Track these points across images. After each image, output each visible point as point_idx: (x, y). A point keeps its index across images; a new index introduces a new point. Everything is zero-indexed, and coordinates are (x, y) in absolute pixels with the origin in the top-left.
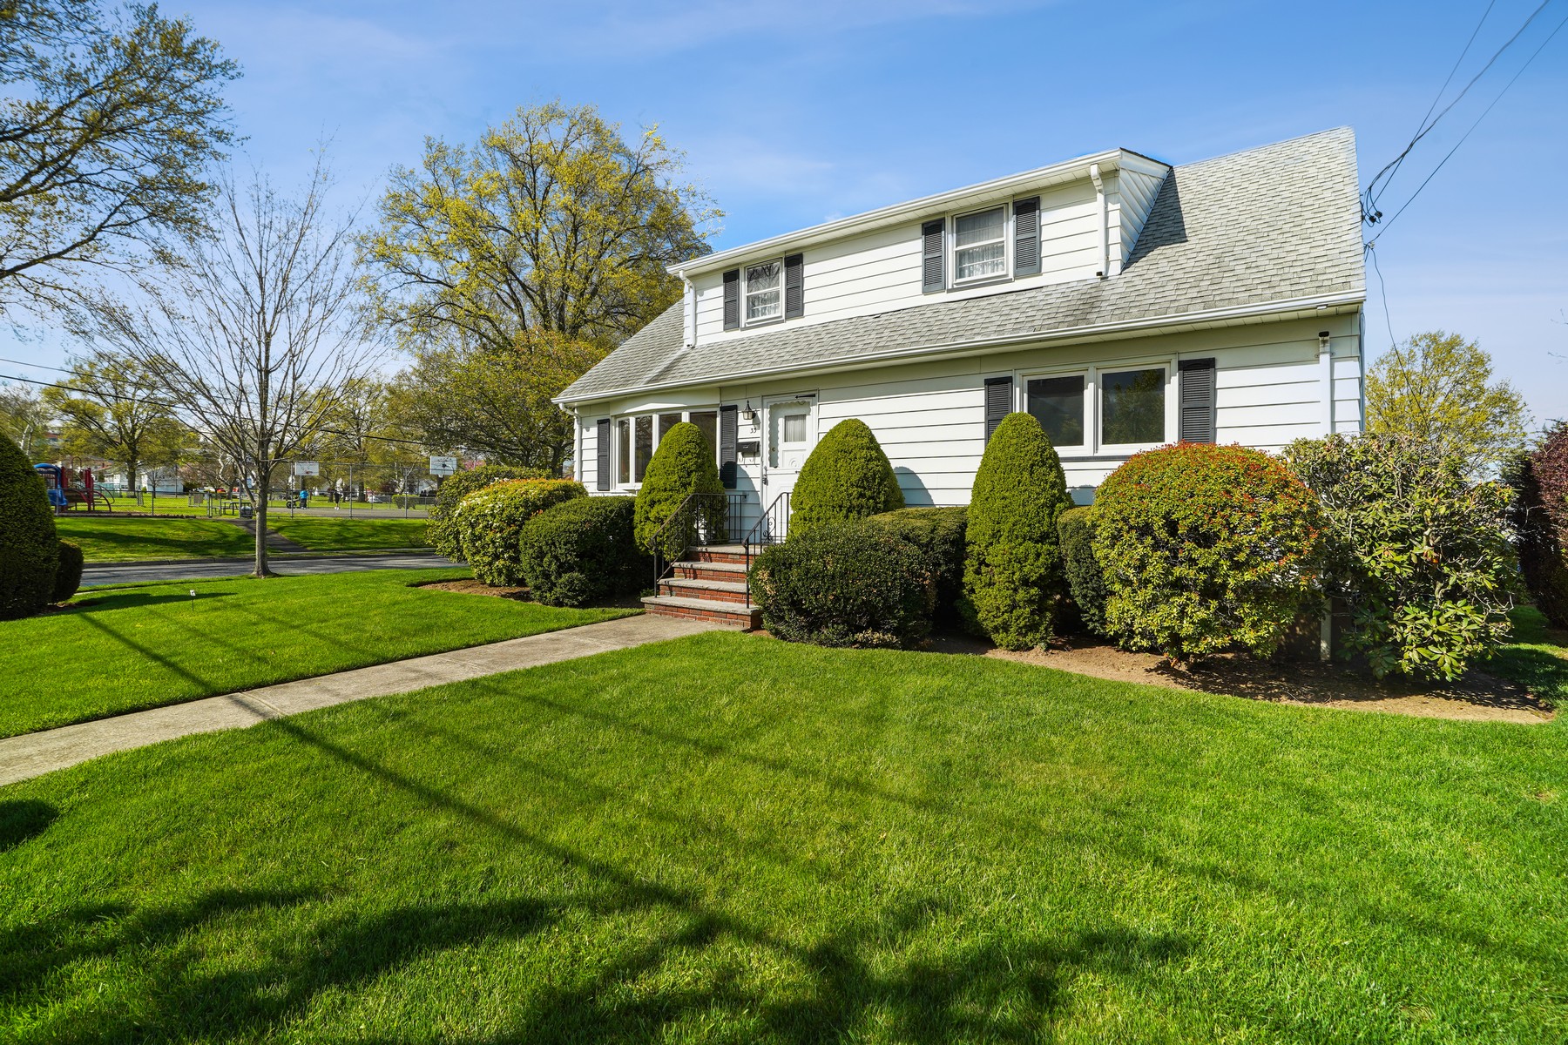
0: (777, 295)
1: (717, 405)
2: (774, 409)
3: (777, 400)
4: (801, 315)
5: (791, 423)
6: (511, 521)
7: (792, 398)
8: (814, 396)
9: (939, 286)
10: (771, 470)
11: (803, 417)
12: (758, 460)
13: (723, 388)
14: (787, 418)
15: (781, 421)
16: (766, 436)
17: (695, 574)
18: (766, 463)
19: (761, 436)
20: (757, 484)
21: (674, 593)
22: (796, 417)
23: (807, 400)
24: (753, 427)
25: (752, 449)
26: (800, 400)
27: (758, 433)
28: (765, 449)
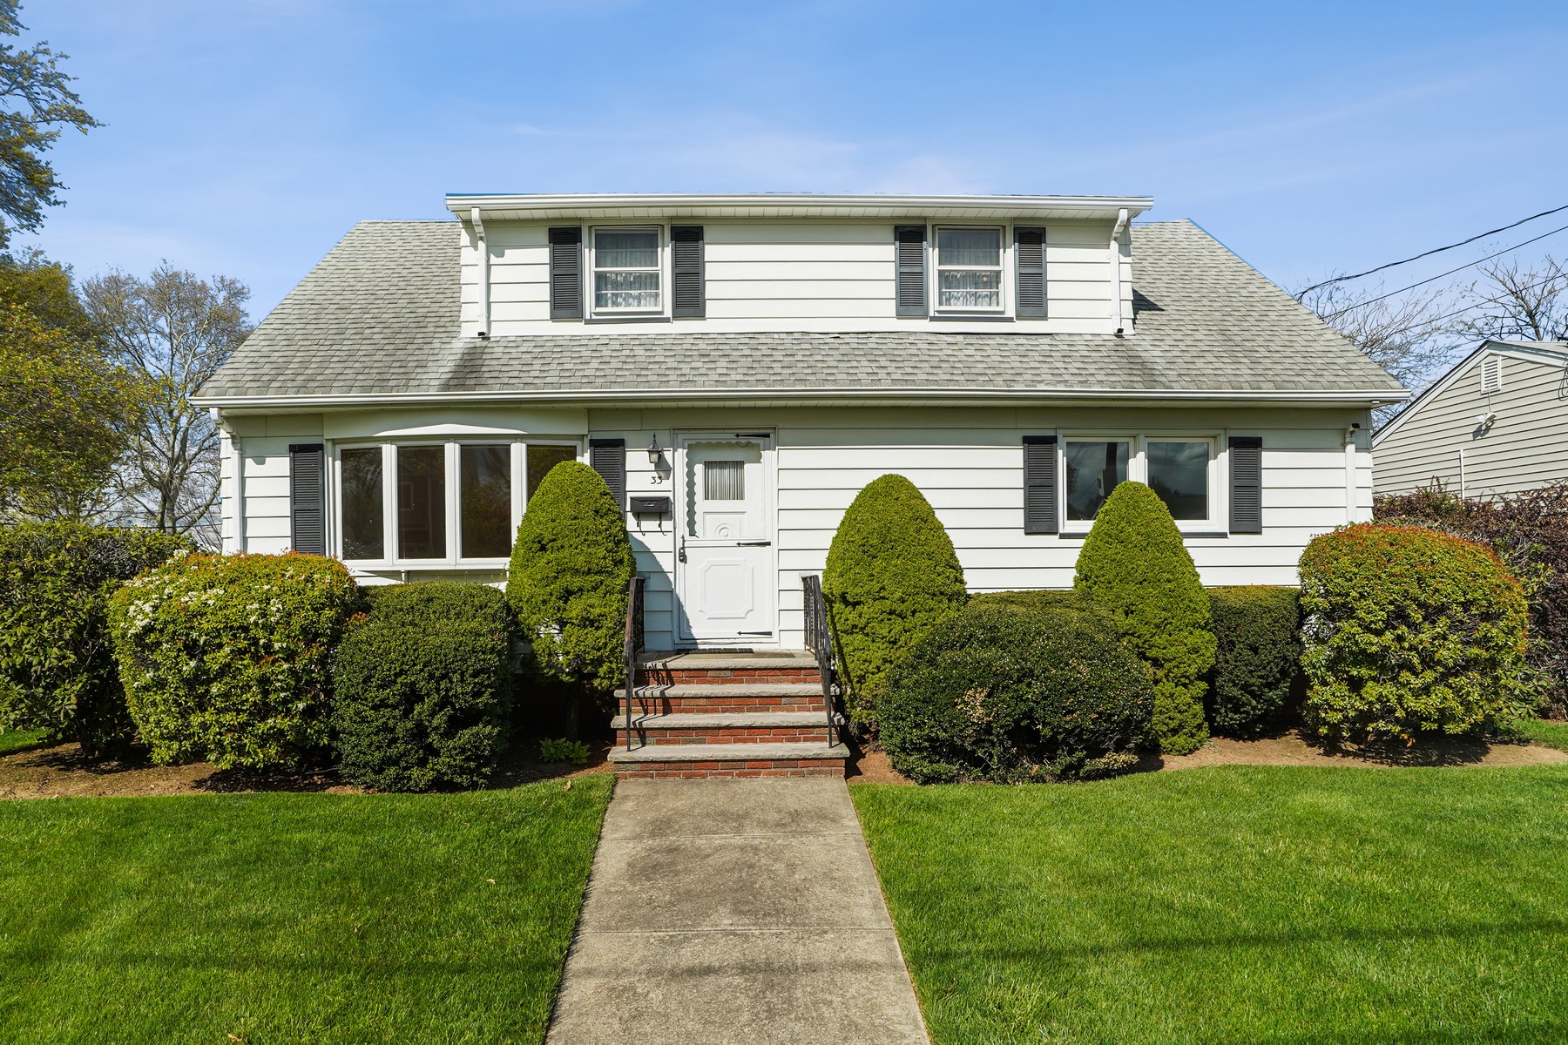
0: (653, 280)
1: (582, 437)
2: (692, 449)
3: (703, 437)
4: (701, 315)
5: (715, 472)
6: (310, 635)
7: (730, 437)
8: (768, 436)
9: (919, 311)
10: (690, 541)
11: (739, 465)
12: (667, 525)
13: (594, 410)
14: (709, 465)
15: (699, 469)
16: (682, 490)
17: (667, 706)
18: (683, 529)
19: (674, 488)
20: (666, 562)
21: (648, 740)
22: (722, 465)
23: (753, 440)
24: (655, 474)
25: (657, 509)
26: (743, 440)
27: (667, 484)
28: (680, 509)
